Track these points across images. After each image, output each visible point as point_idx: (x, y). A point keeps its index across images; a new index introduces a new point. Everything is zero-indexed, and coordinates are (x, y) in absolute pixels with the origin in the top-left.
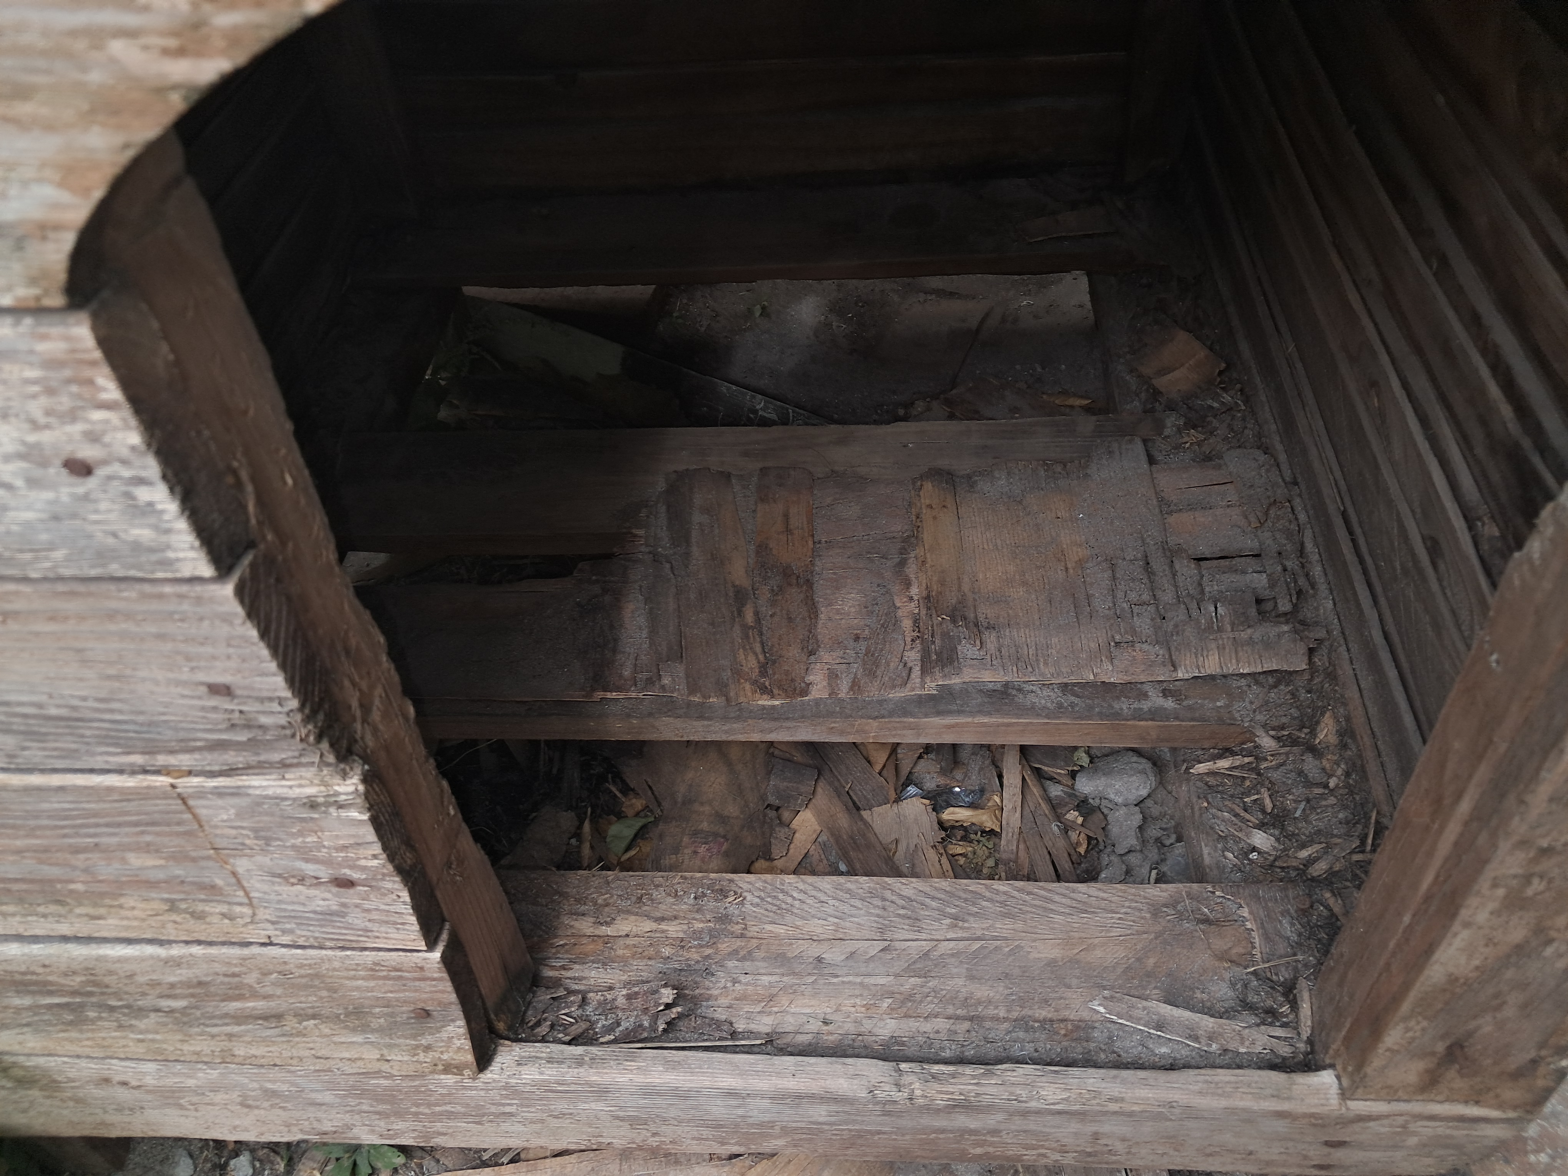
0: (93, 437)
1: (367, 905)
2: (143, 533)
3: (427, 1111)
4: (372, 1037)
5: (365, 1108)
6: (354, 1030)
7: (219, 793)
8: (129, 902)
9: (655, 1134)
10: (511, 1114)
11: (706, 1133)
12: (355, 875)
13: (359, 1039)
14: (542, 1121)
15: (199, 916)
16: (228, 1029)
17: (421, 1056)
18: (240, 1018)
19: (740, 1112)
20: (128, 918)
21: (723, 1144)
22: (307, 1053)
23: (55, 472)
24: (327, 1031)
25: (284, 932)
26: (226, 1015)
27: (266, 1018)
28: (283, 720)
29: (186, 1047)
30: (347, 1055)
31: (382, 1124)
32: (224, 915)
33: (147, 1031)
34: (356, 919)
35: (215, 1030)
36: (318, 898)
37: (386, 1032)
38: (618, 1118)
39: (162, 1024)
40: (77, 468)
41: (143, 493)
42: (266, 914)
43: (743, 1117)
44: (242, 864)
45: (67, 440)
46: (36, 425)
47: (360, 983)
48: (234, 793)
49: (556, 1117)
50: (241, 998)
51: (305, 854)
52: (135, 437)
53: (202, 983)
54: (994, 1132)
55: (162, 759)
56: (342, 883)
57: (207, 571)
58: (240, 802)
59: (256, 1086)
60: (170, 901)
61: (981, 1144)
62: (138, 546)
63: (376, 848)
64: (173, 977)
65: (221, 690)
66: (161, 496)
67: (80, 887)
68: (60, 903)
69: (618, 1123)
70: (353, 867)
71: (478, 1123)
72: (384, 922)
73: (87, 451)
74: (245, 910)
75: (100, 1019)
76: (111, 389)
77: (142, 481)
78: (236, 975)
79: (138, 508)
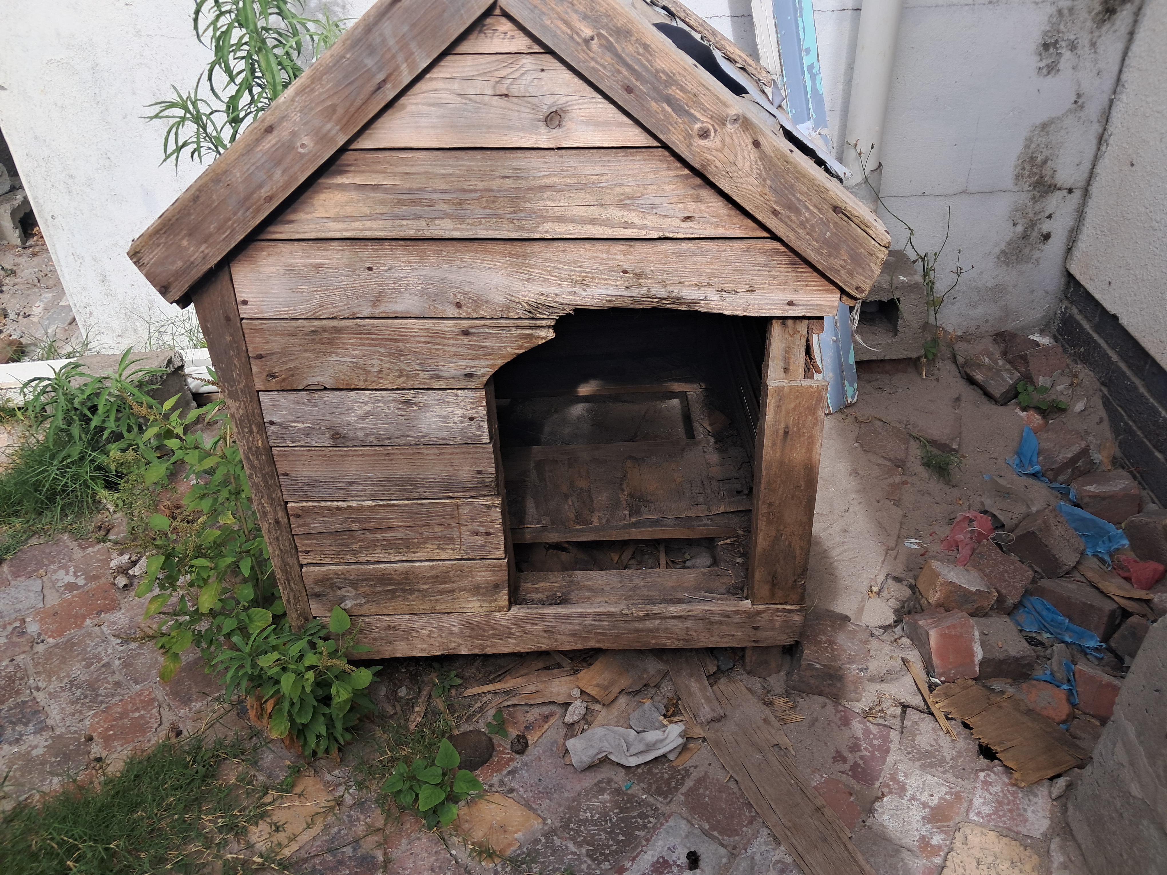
0: (477, 412)
1: (493, 542)
2: (478, 433)
3: (486, 634)
4: (479, 598)
5: (467, 634)
6: (475, 594)
7: (468, 504)
8: (427, 546)
9: (556, 640)
10: (512, 634)
11: (571, 638)
12: (492, 531)
13: (475, 599)
14: (522, 636)
15: (444, 550)
16: (437, 597)
17: (493, 605)
18: (442, 592)
19: (582, 625)
20: (424, 552)
21: (576, 644)
22: (458, 606)
23: (467, 420)
24: (466, 596)
25: (467, 554)
26: (439, 591)
27: (449, 592)
28: (490, 480)
29: (422, 607)
30: (469, 606)
31: (470, 642)
32: (452, 549)
33: (412, 601)
34: (488, 547)
35: (432, 598)
36: (480, 540)
37: (484, 595)
38: (545, 632)
39: (418, 597)
40: (471, 419)
41: (482, 424)
42: (463, 548)
43: (583, 628)
44: (464, 529)
45: (472, 413)
46: (467, 410)
47: (482, 574)
48: (471, 503)
49: (526, 633)
50: (445, 583)
51: (481, 524)
52: (485, 412)
53: (437, 576)
54: (658, 630)
55: (457, 494)
56: (488, 534)
57: (488, 441)
58: (471, 506)
59: (436, 625)
60: (439, 544)
61: (654, 637)
62: (476, 436)
63: (500, 521)
64: (429, 575)
65: (479, 472)
66: (485, 425)
67: (416, 541)
68: (408, 548)
69: (546, 635)
70: (493, 528)
71: (501, 639)
72: (495, 548)
73: (475, 415)
74: (458, 546)
75: (399, 596)
76: (484, 403)
77: (483, 421)
78: (448, 572)
79: (479, 427)
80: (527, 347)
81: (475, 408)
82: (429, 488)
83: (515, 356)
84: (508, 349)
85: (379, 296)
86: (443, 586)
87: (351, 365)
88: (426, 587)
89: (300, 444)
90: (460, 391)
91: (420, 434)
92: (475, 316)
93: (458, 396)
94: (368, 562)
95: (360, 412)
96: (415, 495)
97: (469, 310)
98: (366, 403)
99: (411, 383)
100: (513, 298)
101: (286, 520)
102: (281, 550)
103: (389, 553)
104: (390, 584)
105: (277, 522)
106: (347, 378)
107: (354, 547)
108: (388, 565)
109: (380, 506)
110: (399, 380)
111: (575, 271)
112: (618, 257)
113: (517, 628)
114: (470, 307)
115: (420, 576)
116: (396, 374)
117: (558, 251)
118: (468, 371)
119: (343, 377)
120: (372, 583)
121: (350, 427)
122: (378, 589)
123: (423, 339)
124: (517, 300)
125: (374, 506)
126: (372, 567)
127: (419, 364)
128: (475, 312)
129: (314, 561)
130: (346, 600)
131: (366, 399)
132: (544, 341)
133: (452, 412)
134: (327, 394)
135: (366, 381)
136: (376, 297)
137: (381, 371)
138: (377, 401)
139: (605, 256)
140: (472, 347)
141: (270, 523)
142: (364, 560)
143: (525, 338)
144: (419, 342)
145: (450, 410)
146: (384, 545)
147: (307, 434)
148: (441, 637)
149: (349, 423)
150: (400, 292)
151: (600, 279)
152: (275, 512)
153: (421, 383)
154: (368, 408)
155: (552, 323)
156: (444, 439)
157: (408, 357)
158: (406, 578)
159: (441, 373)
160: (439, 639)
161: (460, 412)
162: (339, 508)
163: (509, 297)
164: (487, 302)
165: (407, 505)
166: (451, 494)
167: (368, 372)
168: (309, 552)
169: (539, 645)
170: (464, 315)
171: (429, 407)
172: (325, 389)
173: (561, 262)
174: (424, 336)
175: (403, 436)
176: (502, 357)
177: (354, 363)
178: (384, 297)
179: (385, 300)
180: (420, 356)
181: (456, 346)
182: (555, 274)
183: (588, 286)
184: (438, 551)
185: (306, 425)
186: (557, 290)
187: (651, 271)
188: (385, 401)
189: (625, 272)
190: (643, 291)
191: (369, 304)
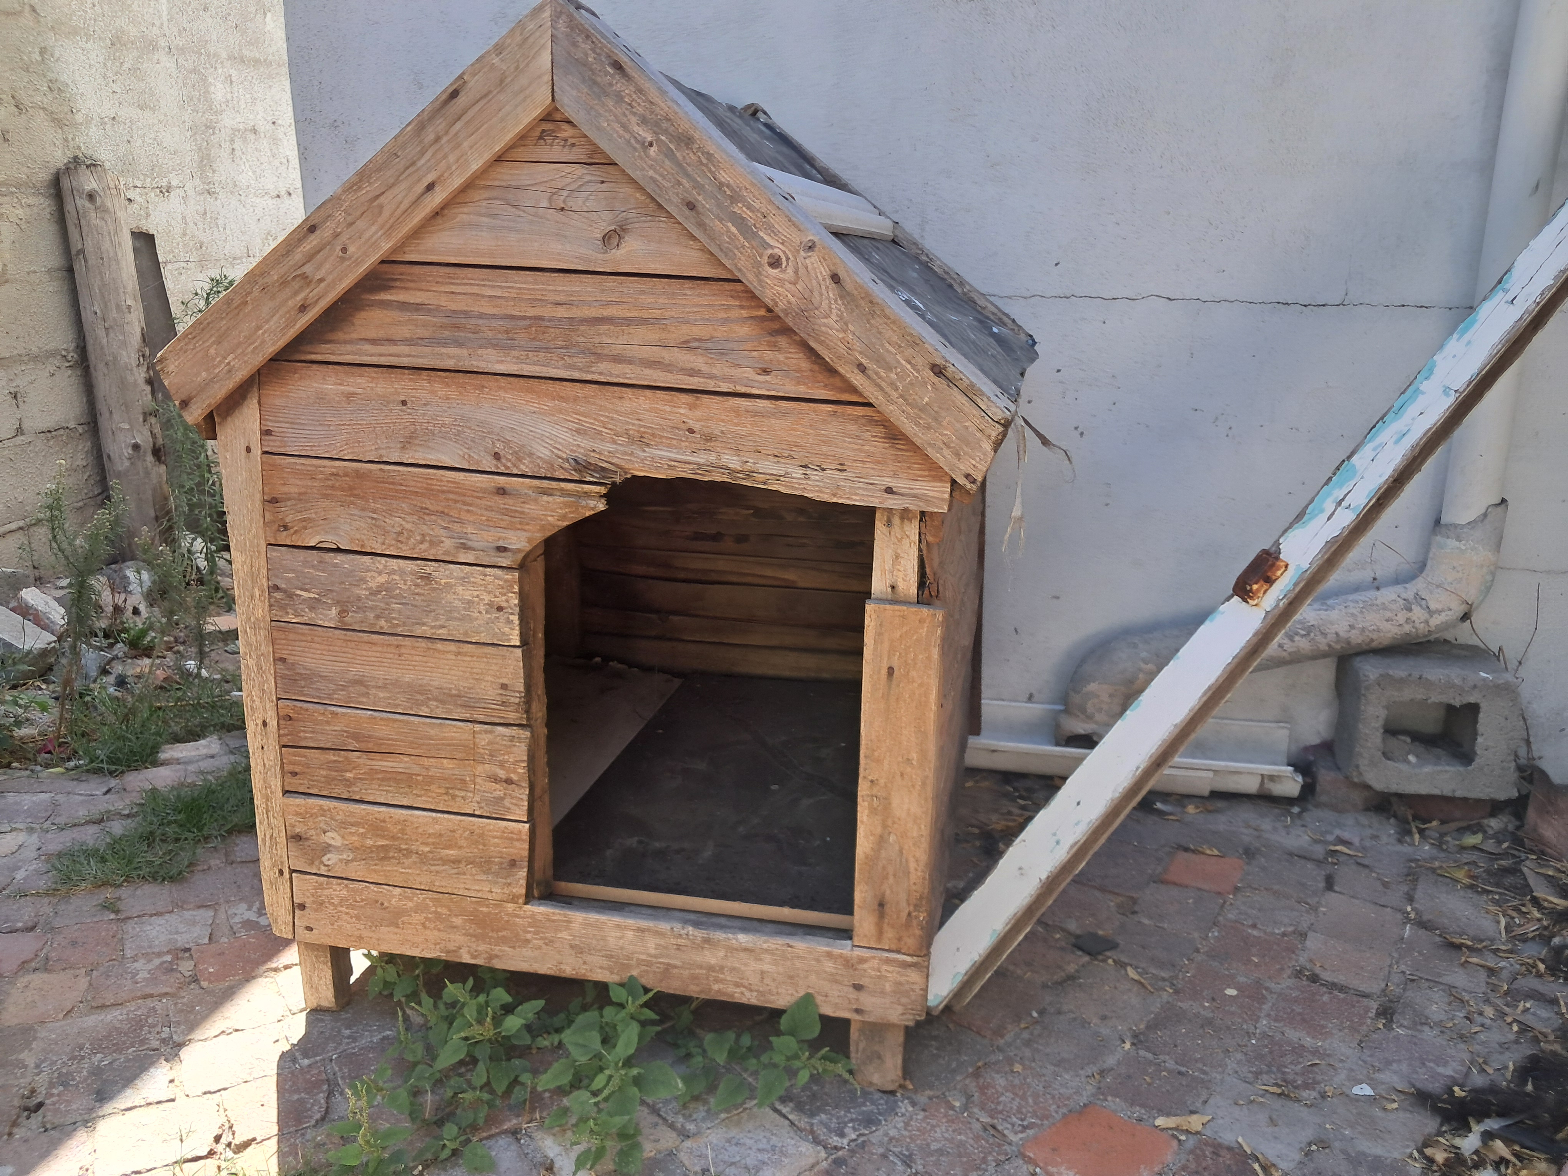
0: (507, 601)
1: (515, 794)
2: (507, 630)
3: (496, 935)
4: (490, 877)
5: (472, 931)
6: (484, 873)
7: (486, 732)
8: (433, 787)
9: (585, 963)
10: (528, 941)
11: (605, 962)
12: (514, 777)
13: (484, 877)
14: (540, 948)
15: (454, 797)
16: (437, 868)
17: (506, 891)
18: (445, 861)
20: (430, 797)
21: (612, 973)
22: (463, 886)
23: (494, 610)
24: (474, 872)
25: (481, 808)
26: (441, 859)
28: (517, 701)
29: (418, 879)
30: (477, 888)
31: (474, 945)
32: (462, 798)
33: (408, 867)
34: (507, 802)
35: (433, 868)
36: (498, 790)
37: (496, 874)
38: (571, 947)
39: (415, 863)
41: (511, 617)
42: (477, 798)
43: (622, 948)
45: (501, 601)
46: (496, 597)
47: (497, 841)
49: (547, 944)
50: (449, 847)
51: (502, 765)
52: (516, 602)
53: (441, 835)
55: (475, 716)
56: (509, 781)
57: (518, 644)
59: (433, 909)
60: (448, 788)
61: (717, 981)
63: (525, 764)
64: (431, 831)
66: (515, 619)
67: (420, 778)
68: (411, 786)
69: (571, 951)
70: (515, 772)
71: (514, 947)
72: (516, 805)
73: (504, 604)
74: (471, 795)
75: (393, 857)
76: (516, 588)
77: (512, 614)
78: (453, 831)
80: (572, 519)
81: (505, 595)
82: (443, 702)
83: (558, 529)
84: (549, 519)
85: (411, 437)
86: (447, 851)
87: (370, 521)
88: (426, 849)
89: (302, 620)
90: (488, 569)
92: (515, 471)
93: (486, 575)
94: (361, 802)
95: (372, 585)
96: (426, 711)
97: (509, 464)
98: (380, 573)
99: (433, 551)
100: (560, 453)
101: (275, 723)
102: (265, 765)
103: (387, 793)
104: (383, 837)
105: (265, 724)
106: (364, 537)
107: (348, 775)
108: (384, 809)
109: (382, 719)
110: (421, 546)
111: (633, 425)
112: (683, 412)
113: (536, 933)
114: (510, 460)
115: (420, 830)
116: (418, 538)
117: (613, 397)
118: (501, 543)
119: (358, 536)
120: (362, 830)
121: (360, 604)
122: (369, 842)
123: (451, 496)
124: (565, 456)
126: (364, 808)
127: (445, 528)
128: (515, 465)
129: (301, 789)
130: (330, 851)
131: (381, 567)
132: (592, 513)
133: (478, 596)
134: (339, 558)
135: (383, 544)
136: (407, 437)
137: (401, 533)
138: (393, 572)
139: (668, 409)
140: (506, 512)
141: (257, 725)
142: (359, 797)
143: (570, 507)
144: (447, 500)
145: (476, 593)
146: (383, 780)
147: (312, 608)
148: (439, 930)
149: (359, 598)
150: (434, 435)
151: (661, 438)
152: (265, 709)
153: (446, 553)
154: (382, 579)
155: (603, 490)
157: (433, 517)
158: (403, 831)
159: (470, 543)
160: (436, 933)
161: (487, 598)
163: (555, 451)
164: (531, 454)
165: (413, 724)
166: (468, 715)
167: (386, 533)
168: (296, 774)
170: (502, 469)
171: (451, 587)
172: (338, 550)
173: (616, 412)
174: (453, 492)
176: (542, 530)
177: (373, 518)
178: (416, 438)
179: (417, 442)
180: (447, 518)
181: (489, 509)
182: (610, 426)
183: (648, 445)
184: (446, 798)
185: (312, 595)
186: (611, 447)
187: (722, 432)
188: (402, 573)
189: (691, 431)
190: (712, 458)
191: (399, 446)
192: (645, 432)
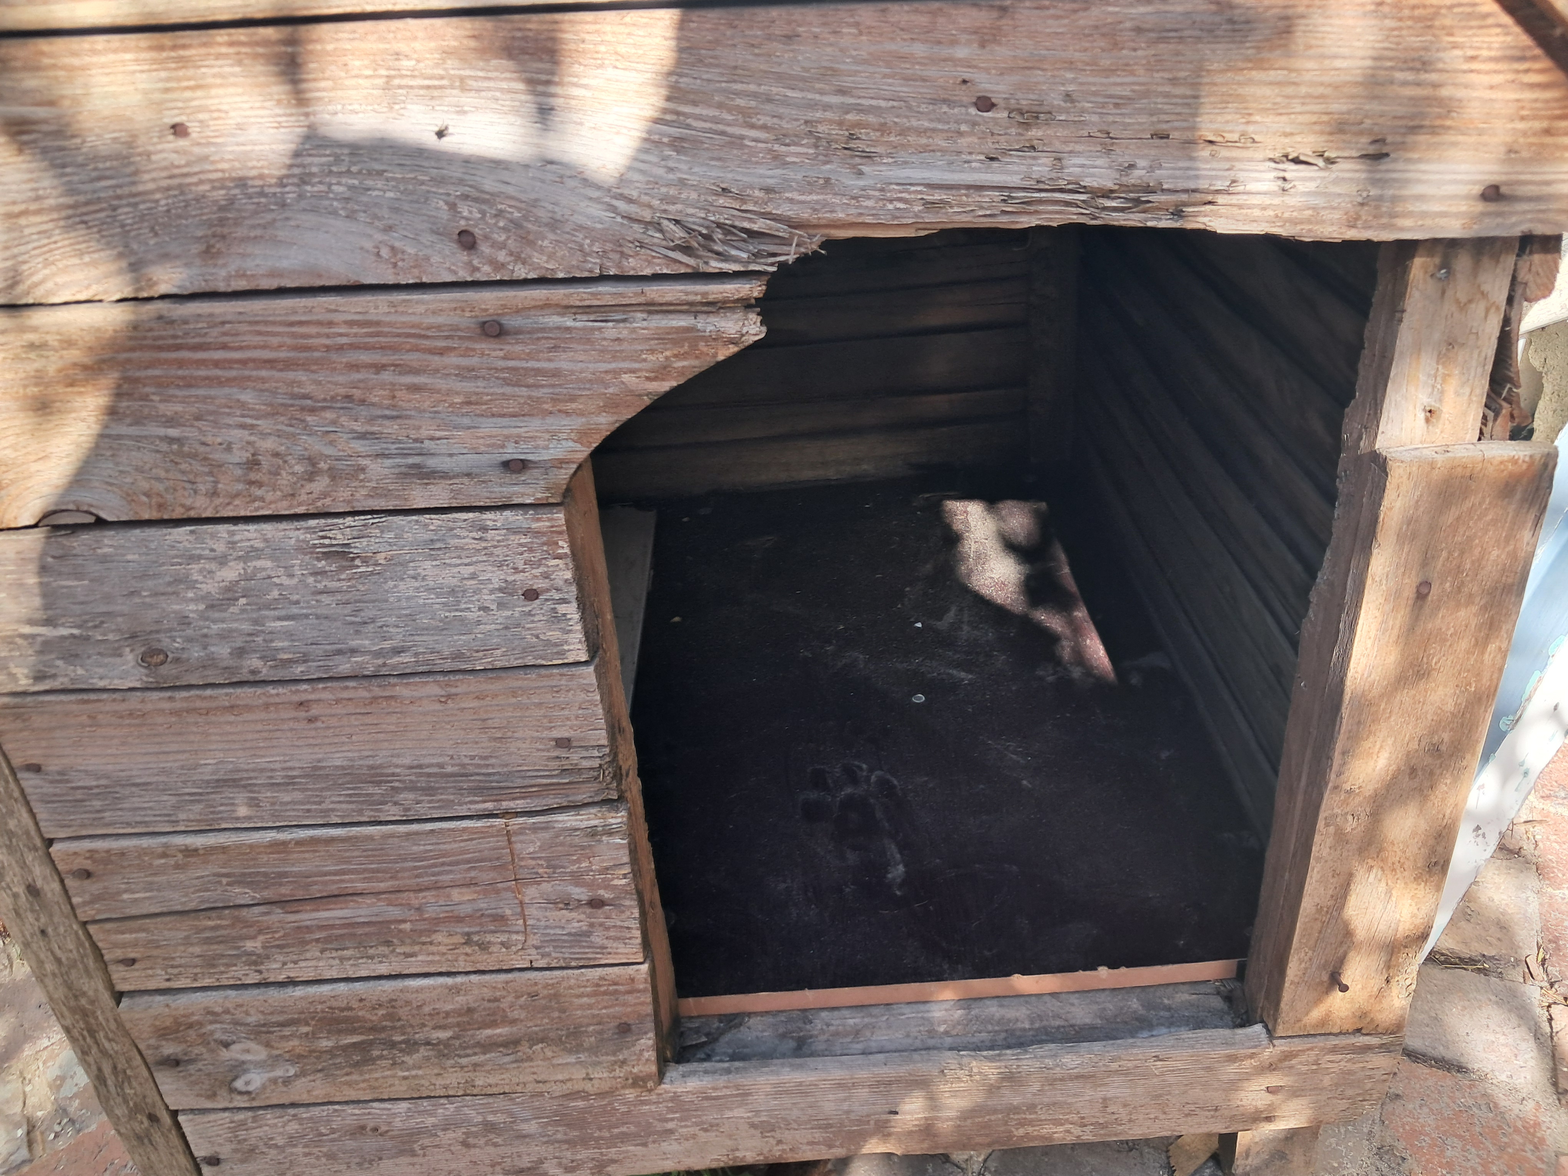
1: (609, 923)
3: (607, 1135)
4: (583, 1057)
5: (559, 1136)
6: (570, 1052)
7: (535, 829)
8: (438, 937)
9: (780, 1142)
10: (671, 1132)
11: (818, 1135)
12: (606, 895)
13: (572, 1059)
14: (694, 1136)
15: (484, 947)
16: (475, 1059)
17: (618, 1072)
18: (487, 1047)
19: (845, 1106)
20: (433, 954)
21: (830, 1147)
22: (531, 1078)
23: (517, 598)
24: (549, 1054)
25: (543, 956)
26: (478, 1044)
27: (505, 1045)
29: (439, 1082)
30: (560, 1077)
31: (568, 1154)
32: (503, 944)
33: (414, 1067)
35: (464, 1061)
36: (576, 920)
37: (594, 1050)
38: (753, 1126)
39: (427, 1059)
40: (531, 595)
41: (562, 609)
42: (534, 940)
43: (848, 1112)
44: (531, 892)
45: (530, 578)
46: (516, 570)
47: (585, 1000)
48: (546, 827)
49: (706, 1130)
50: (493, 1024)
51: (577, 878)
52: (568, 575)
53: (470, 1011)
54: (1032, 1108)
55: (505, 805)
56: (596, 903)
57: (584, 657)
58: (546, 835)
59: (480, 1119)
60: (468, 934)
61: (1021, 1124)
62: (548, 643)
63: (627, 870)
64: (449, 1007)
65: (564, 743)
66: (572, 610)
67: (407, 926)
68: (388, 943)
69: (752, 1131)
70: (607, 887)
71: (645, 1145)
72: (616, 939)
73: (540, 584)
74: (521, 937)
75: (381, 1057)
76: (564, 547)
77: (564, 601)
78: (496, 1000)
79: (556, 618)
80: (681, 372)
81: (539, 563)
82: (429, 791)
83: (647, 401)
84: (626, 378)
85: (222, 222)
86: (489, 1032)
87: (164, 447)
88: (443, 1035)
89: (56, 684)
90: (489, 515)
91: (387, 645)
92: (521, 272)
93: (485, 529)
94: (292, 983)
95: (210, 587)
96: (392, 812)
97: (502, 256)
98: (223, 561)
99: (343, 494)
100: (633, 209)
101: (56, 886)
102: (58, 961)
103: (342, 959)
104: (353, 1031)
105: (33, 891)
106: (160, 487)
107: (249, 945)
108: (342, 987)
109: (299, 843)
110: (309, 487)
111: (827, 107)
112: (961, 52)
113: (681, 1119)
114: (503, 246)
115: (427, 1009)
116: (299, 468)
117: (769, 38)
118: (511, 452)
119: (145, 485)
120: (305, 1029)
121: (189, 632)
122: (326, 1044)
123: (365, 357)
124: (647, 215)
125: (284, 843)
126: (299, 992)
127: (363, 436)
128: (518, 258)
129: (152, 985)
130: (246, 1071)
131: (221, 547)
132: (733, 349)
133: (473, 576)
134: (109, 540)
135: (215, 494)
136: (210, 224)
137: (253, 464)
138: (253, 554)
139: (919, 49)
140: (517, 377)
141: (15, 896)
142: (281, 978)
143: (675, 342)
144: (354, 367)
145: (467, 571)
146: (328, 940)
147: (72, 657)
148: (496, 1145)
149: (184, 621)
150: (283, 205)
151: (904, 132)
152: (23, 865)
153: (375, 493)
154: (231, 573)
155: (754, 289)
156: (457, 656)
157: (329, 415)
158: (391, 1017)
159: (432, 463)
160: (491, 1150)
161: (496, 577)
162: (190, 852)
163: (621, 205)
164: (554, 224)
165: (370, 838)
166: (489, 805)
167: (213, 468)
168: (133, 961)
169: (738, 1154)
170: (486, 273)
171: (404, 564)
172: (100, 523)
173: (780, 78)
174: (366, 348)
175: (339, 652)
176: (611, 404)
177: (171, 440)
178: (237, 222)
179: (240, 232)
180: (364, 412)
181: (466, 373)
182: (763, 120)
183: (868, 157)
184: (468, 950)
185: (64, 632)
186: (771, 175)
187: (1068, 96)
188: (276, 552)
189: (985, 104)
190: (1042, 167)
191: (196, 248)
192: (859, 125)
